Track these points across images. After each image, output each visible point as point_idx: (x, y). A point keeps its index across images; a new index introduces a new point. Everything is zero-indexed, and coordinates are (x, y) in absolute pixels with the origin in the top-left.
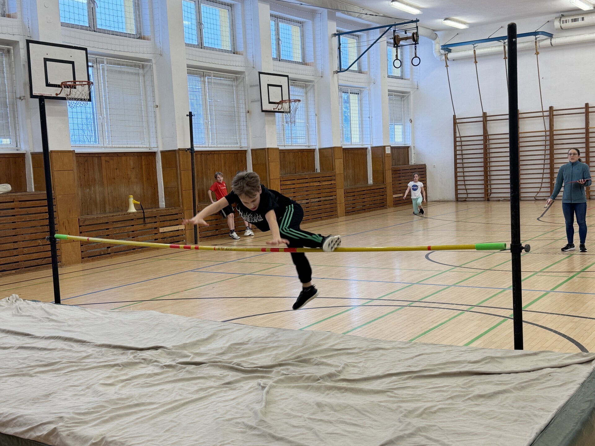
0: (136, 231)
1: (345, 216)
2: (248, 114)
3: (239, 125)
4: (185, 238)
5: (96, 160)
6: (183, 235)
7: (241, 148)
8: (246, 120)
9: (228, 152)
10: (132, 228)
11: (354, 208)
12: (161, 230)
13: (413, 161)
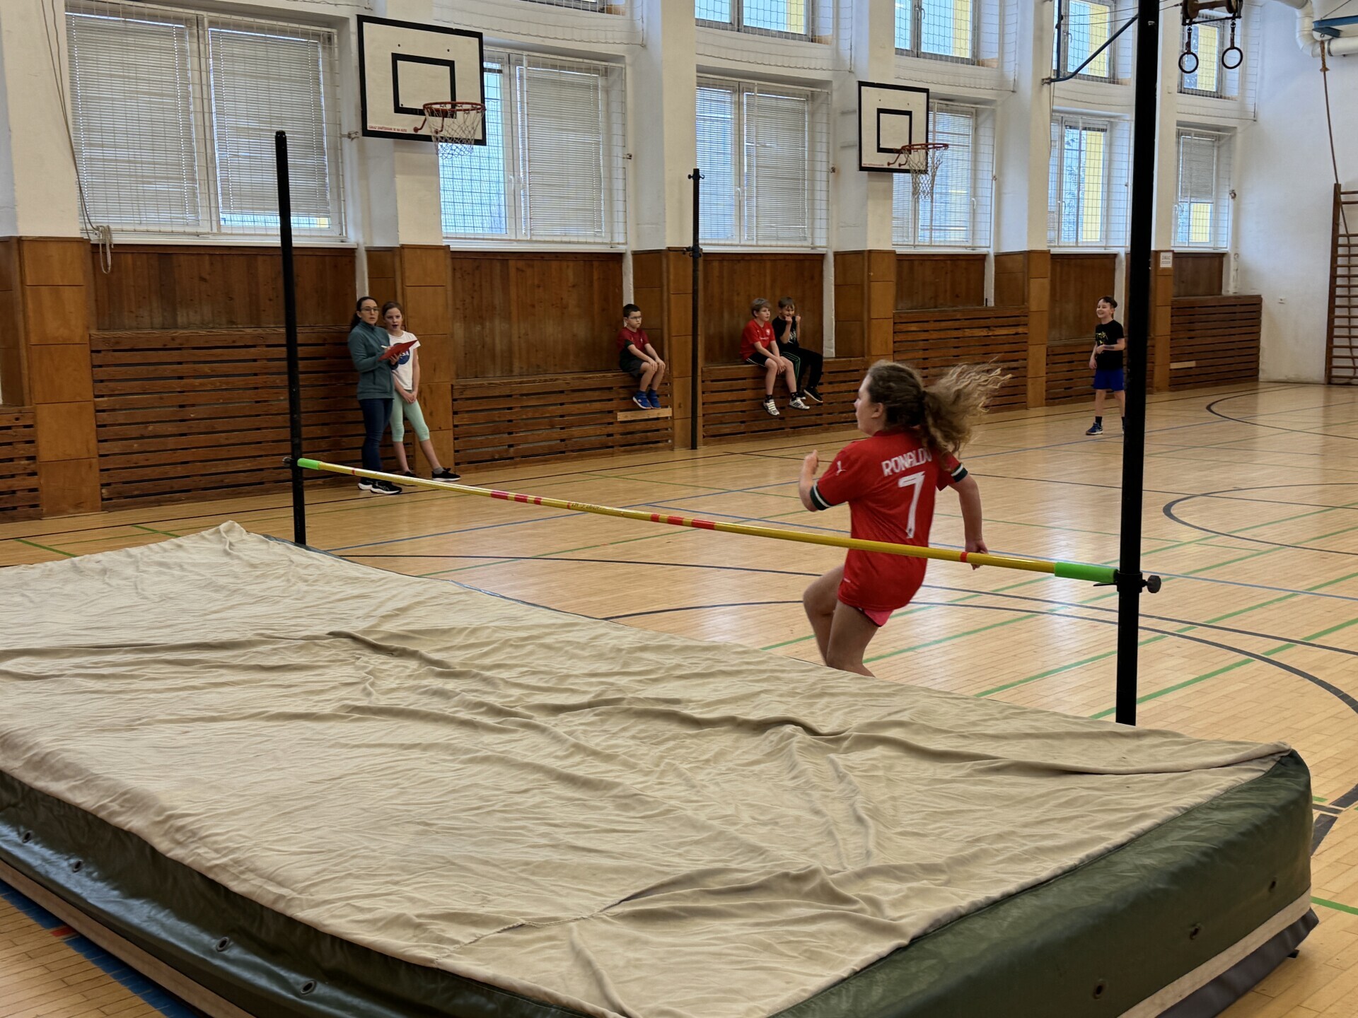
0: (569, 415)
1: (1047, 406)
2: (832, 175)
3: (812, 200)
4: (672, 437)
5: (497, 266)
6: (667, 429)
7: (813, 248)
8: (828, 187)
9: (782, 257)
10: (559, 410)
11: (1071, 388)
12: (621, 416)
13: (1231, 287)
